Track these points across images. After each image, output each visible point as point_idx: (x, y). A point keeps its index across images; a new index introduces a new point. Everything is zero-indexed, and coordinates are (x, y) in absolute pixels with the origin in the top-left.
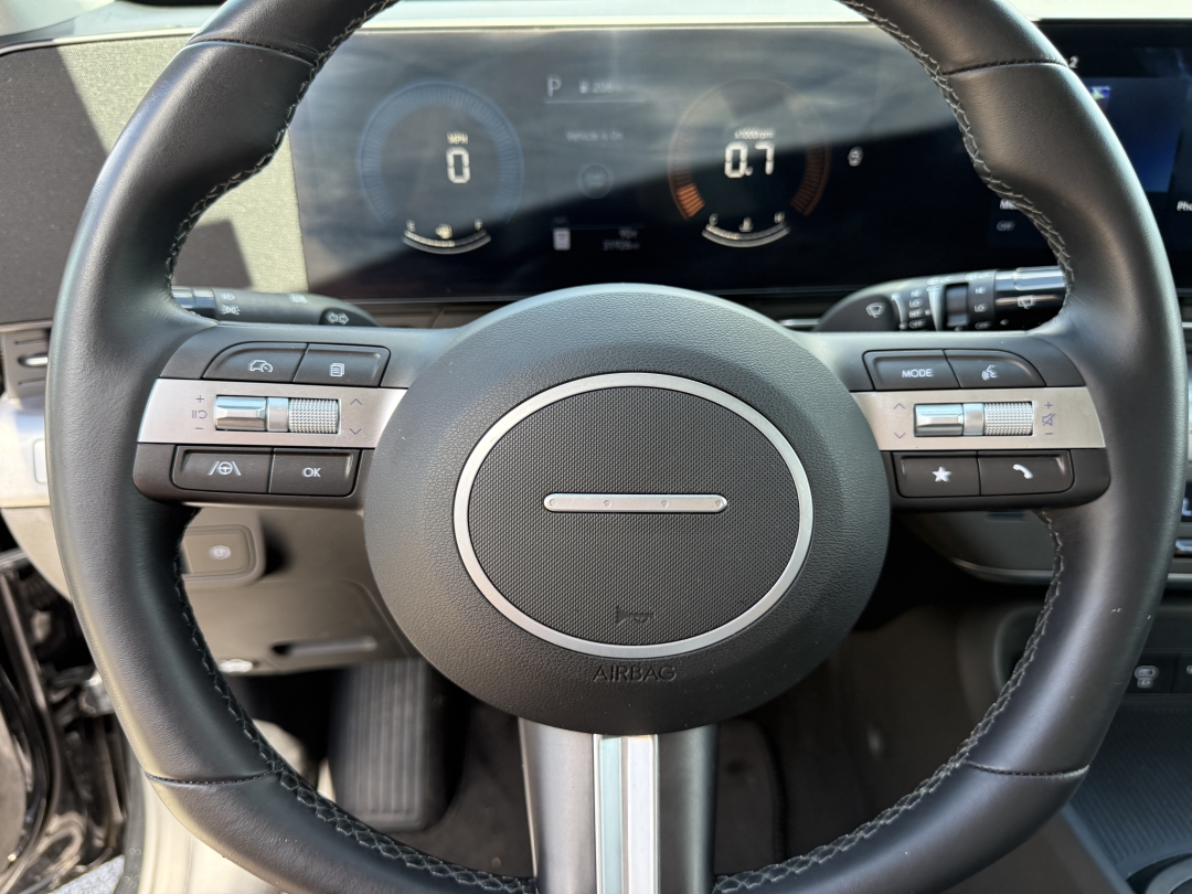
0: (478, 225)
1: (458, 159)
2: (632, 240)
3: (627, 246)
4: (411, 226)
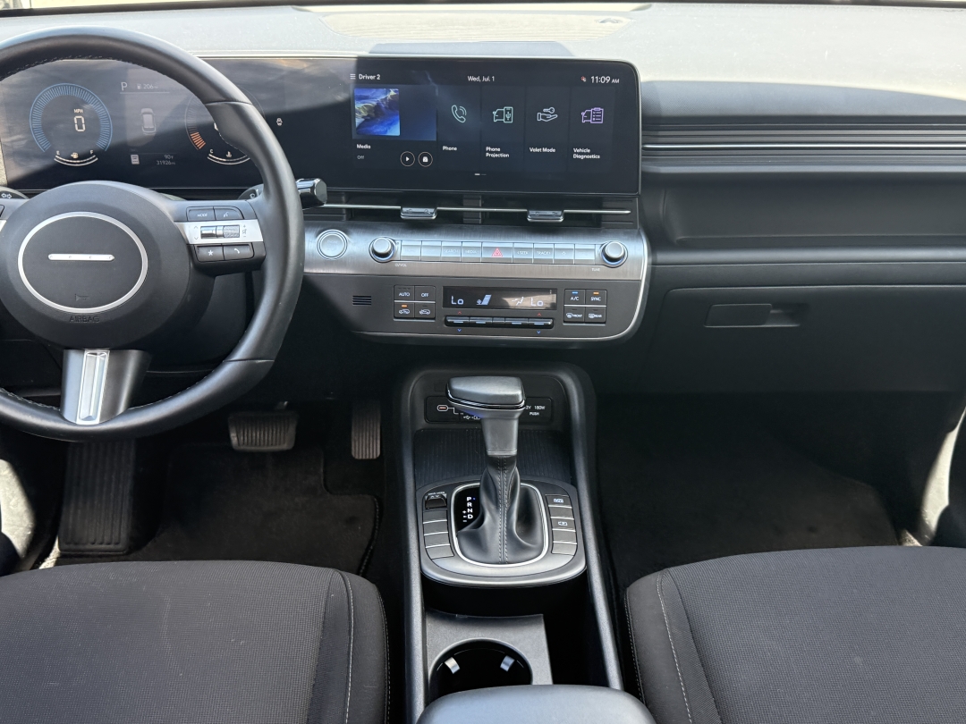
0: (91, 152)
1: (79, 120)
2: (171, 160)
3: (169, 163)
4: (58, 152)
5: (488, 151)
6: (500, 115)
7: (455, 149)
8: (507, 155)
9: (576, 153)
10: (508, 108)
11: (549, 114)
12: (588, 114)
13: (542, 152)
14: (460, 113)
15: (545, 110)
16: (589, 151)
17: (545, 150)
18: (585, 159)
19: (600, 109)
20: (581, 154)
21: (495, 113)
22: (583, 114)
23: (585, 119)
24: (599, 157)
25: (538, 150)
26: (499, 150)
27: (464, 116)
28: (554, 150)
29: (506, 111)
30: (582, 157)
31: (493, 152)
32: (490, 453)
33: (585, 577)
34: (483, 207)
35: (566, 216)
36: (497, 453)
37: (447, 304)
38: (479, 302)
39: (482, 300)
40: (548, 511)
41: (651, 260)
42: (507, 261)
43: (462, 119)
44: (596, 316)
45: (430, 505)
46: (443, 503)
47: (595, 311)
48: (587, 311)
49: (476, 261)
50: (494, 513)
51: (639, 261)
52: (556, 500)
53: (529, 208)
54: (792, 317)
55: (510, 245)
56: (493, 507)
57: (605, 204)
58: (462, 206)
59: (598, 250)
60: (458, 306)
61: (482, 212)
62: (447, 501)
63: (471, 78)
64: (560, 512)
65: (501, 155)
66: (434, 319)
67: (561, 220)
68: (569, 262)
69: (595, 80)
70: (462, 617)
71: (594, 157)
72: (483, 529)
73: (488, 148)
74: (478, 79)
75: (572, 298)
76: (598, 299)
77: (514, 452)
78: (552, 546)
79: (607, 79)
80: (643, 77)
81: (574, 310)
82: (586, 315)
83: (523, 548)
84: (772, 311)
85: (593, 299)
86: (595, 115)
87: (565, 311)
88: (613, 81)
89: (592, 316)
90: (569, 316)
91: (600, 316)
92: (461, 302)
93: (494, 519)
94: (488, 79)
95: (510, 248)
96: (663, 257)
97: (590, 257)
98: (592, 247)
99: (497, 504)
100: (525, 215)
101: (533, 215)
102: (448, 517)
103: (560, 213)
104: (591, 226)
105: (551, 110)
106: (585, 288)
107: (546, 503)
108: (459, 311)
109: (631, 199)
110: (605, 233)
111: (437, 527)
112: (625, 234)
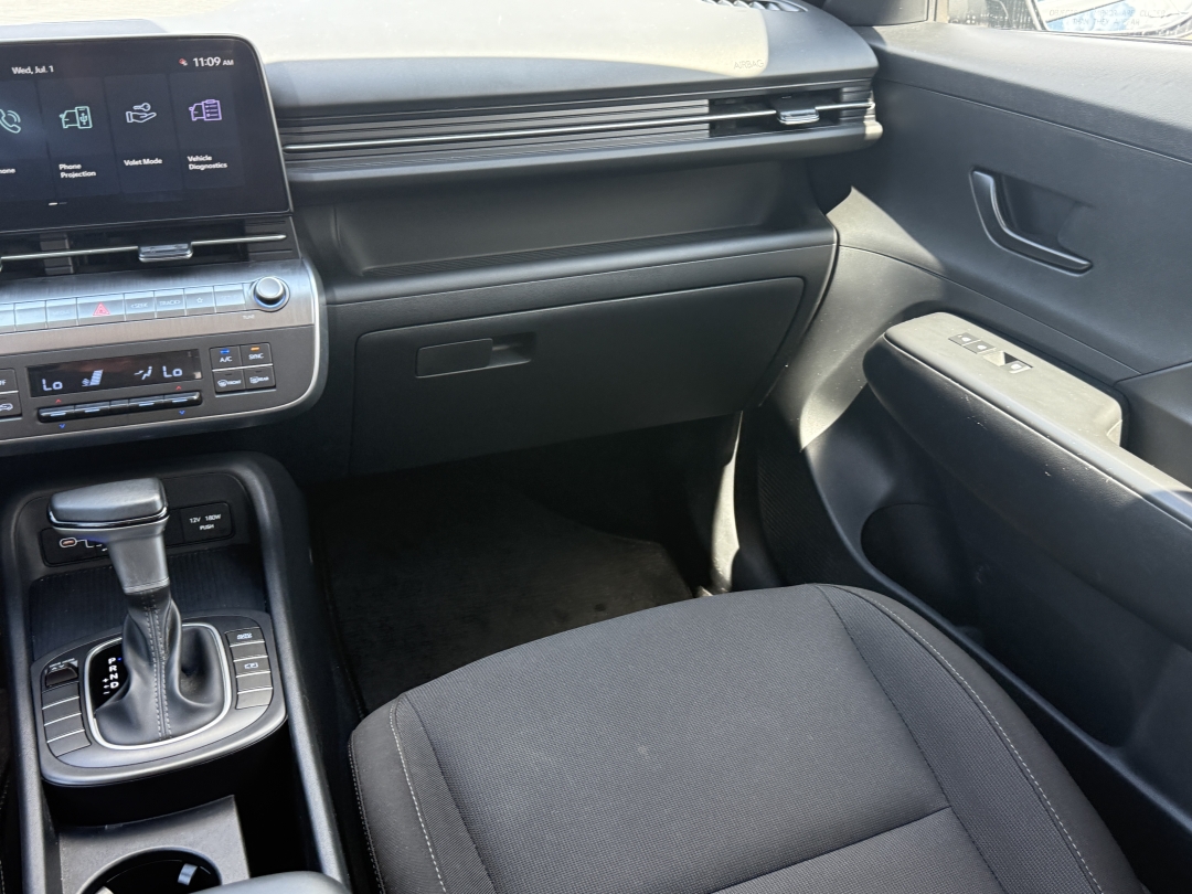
5: (63, 170)
6: (72, 118)
7: (13, 171)
8: (93, 174)
9: (193, 163)
10: (82, 108)
11: (143, 112)
12: (199, 109)
13: (143, 165)
14: (10, 120)
15: (135, 108)
16: (210, 158)
17: (147, 162)
18: (206, 170)
19: (214, 101)
20: (198, 163)
21: (63, 116)
22: (192, 109)
23: (196, 116)
24: (225, 165)
25: (134, 163)
26: (79, 167)
27: (17, 123)
28: (160, 161)
29: (80, 112)
30: (202, 167)
31: (70, 171)
32: (128, 589)
33: (285, 731)
34: (72, 249)
35: (195, 249)
36: (139, 588)
37: (36, 391)
38: (86, 382)
39: (90, 378)
40: (230, 654)
41: (324, 299)
42: (119, 321)
43: (15, 129)
44: (261, 379)
45: (51, 680)
46: (73, 675)
47: (259, 373)
48: (246, 375)
49: (71, 325)
50: (146, 672)
51: (307, 300)
52: (240, 637)
53: (141, 243)
54: (520, 352)
55: (120, 297)
56: (144, 665)
57: (248, 229)
58: (40, 251)
59: (248, 291)
60: (54, 392)
61: (73, 257)
62: (78, 670)
63: (17, 70)
64: (245, 651)
65: (85, 174)
66: (20, 415)
67: (189, 255)
68: (209, 311)
69: (199, 62)
70: (114, 826)
71: (218, 166)
72: (130, 698)
73: (62, 166)
74: (28, 71)
75: (222, 360)
76: (259, 356)
77: (164, 581)
78: (236, 698)
79: (215, 61)
80: (266, 57)
81: (228, 376)
82: (247, 381)
83: (191, 712)
84: (495, 348)
85: (252, 357)
86: (208, 110)
87: (216, 378)
88: (225, 63)
89: (254, 381)
90: (222, 384)
91: (267, 379)
92: (58, 385)
93: (145, 681)
94: (43, 70)
95: (120, 301)
96: (343, 293)
97: (240, 301)
98: (239, 287)
99: (149, 659)
100: (135, 254)
101: (147, 253)
102: (80, 691)
103: (185, 246)
104: (236, 259)
105: (145, 107)
106: (238, 344)
107: (226, 642)
108: (58, 399)
109: (282, 219)
110: (254, 267)
111: (65, 710)
112: (284, 266)
